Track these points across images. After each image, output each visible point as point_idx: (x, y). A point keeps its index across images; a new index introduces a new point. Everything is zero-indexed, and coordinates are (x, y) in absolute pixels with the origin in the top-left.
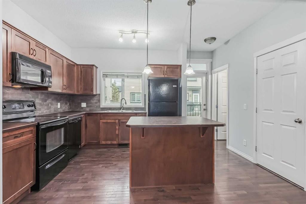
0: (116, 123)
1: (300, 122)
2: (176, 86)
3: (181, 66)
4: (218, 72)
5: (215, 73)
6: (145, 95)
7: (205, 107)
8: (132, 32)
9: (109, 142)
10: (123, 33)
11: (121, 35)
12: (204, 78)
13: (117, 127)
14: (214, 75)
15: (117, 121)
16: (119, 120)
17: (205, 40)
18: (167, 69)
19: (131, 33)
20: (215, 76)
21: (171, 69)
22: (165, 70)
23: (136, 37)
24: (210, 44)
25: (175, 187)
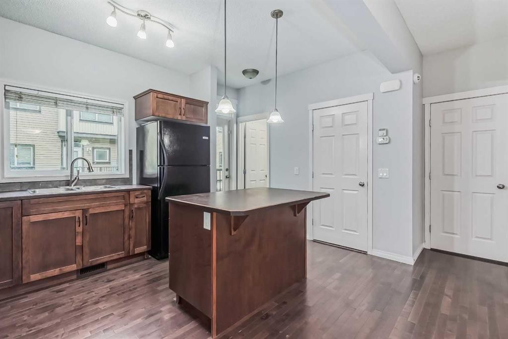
0: (77, 220)
1: (363, 185)
2: (207, 138)
3: (207, 103)
4: (246, 121)
5: (242, 122)
6: (131, 151)
7: (227, 173)
8: (139, 15)
9: (55, 272)
10: (119, 9)
11: (113, 10)
12: (226, 128)
13: (79, 229)
14: (240, 124)
15: (78, 214)
16: (84, 211)
17: (245, 72)
18: (185, 106)
19: (136, 15)
20: (241, 126)
21: (192, 106)
22: (183, 106)
23: (147, 28)
24: (251, 78)
25: (276, 302)
